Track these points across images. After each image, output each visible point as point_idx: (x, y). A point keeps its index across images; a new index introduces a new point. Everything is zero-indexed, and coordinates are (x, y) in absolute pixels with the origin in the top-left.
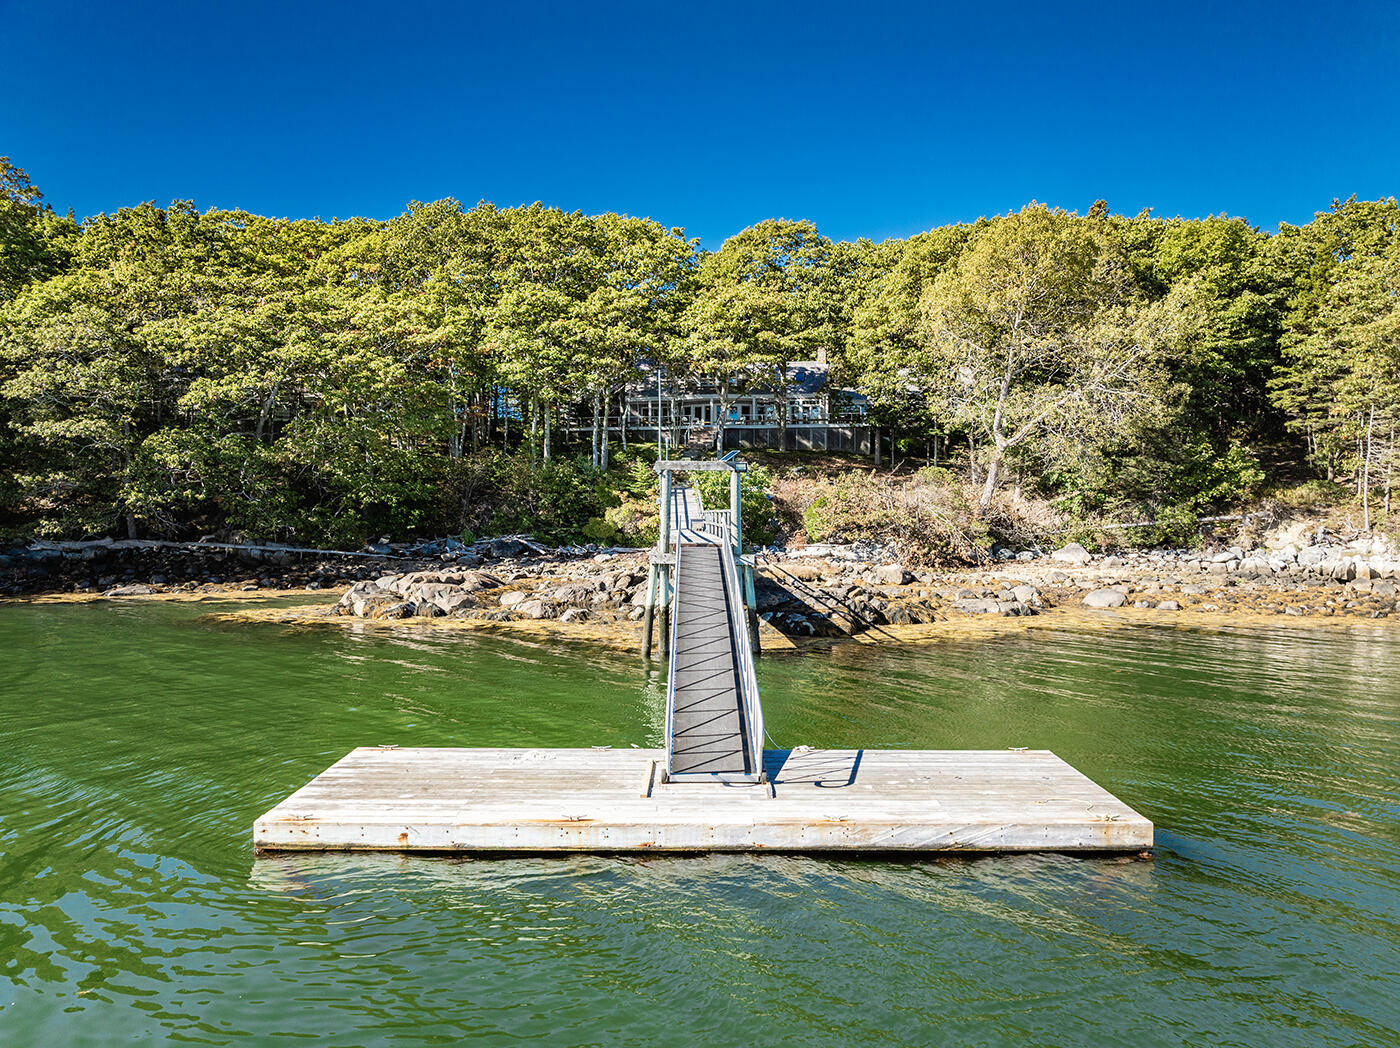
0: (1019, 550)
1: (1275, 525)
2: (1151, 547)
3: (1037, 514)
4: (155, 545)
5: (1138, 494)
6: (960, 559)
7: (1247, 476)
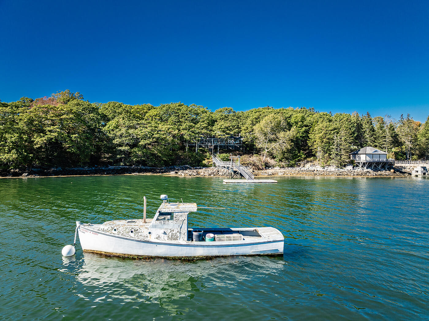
0: (269, 167)
1: (306, 164)
2: (289, 167)
3: (272, 162)
5: (287, 159)
6: (260, 169)
7: (303, 156)
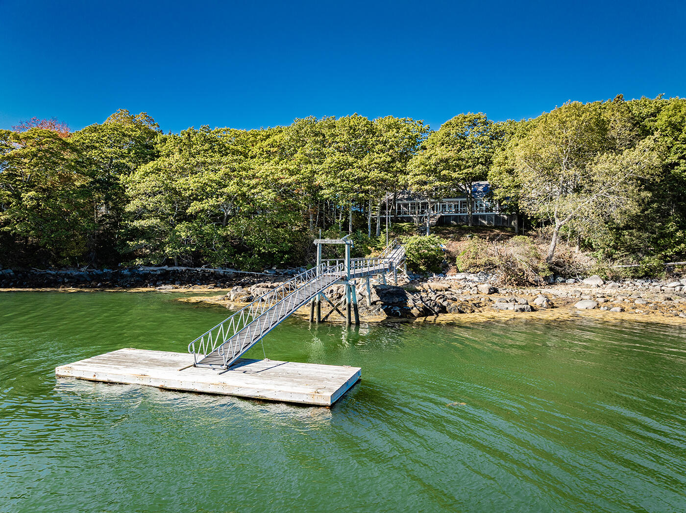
0: (568, 278)
2: (638, 278)
4: (184, 269)
6: (528, 282)
